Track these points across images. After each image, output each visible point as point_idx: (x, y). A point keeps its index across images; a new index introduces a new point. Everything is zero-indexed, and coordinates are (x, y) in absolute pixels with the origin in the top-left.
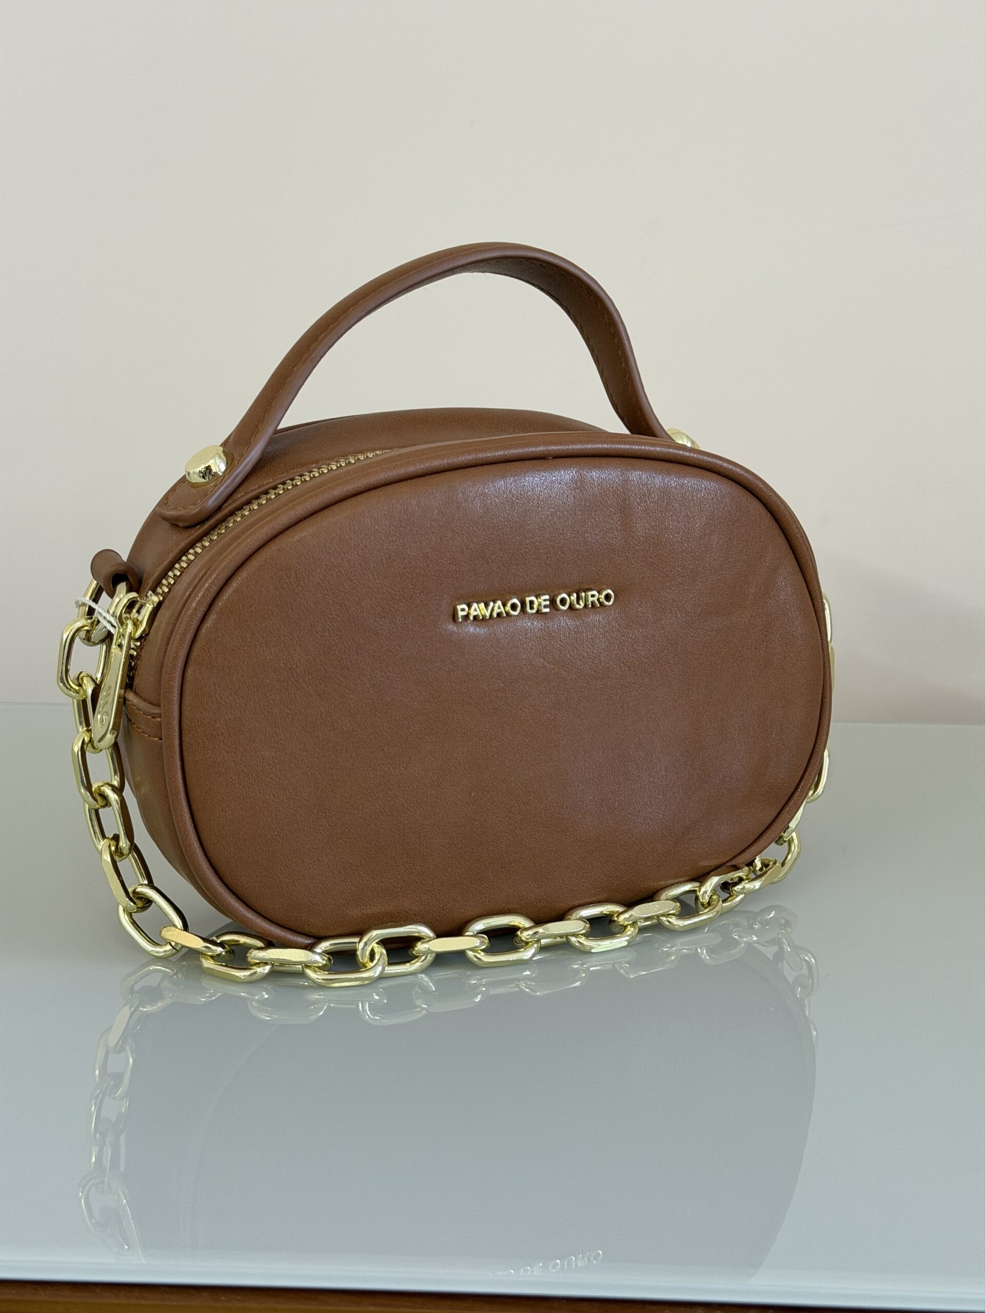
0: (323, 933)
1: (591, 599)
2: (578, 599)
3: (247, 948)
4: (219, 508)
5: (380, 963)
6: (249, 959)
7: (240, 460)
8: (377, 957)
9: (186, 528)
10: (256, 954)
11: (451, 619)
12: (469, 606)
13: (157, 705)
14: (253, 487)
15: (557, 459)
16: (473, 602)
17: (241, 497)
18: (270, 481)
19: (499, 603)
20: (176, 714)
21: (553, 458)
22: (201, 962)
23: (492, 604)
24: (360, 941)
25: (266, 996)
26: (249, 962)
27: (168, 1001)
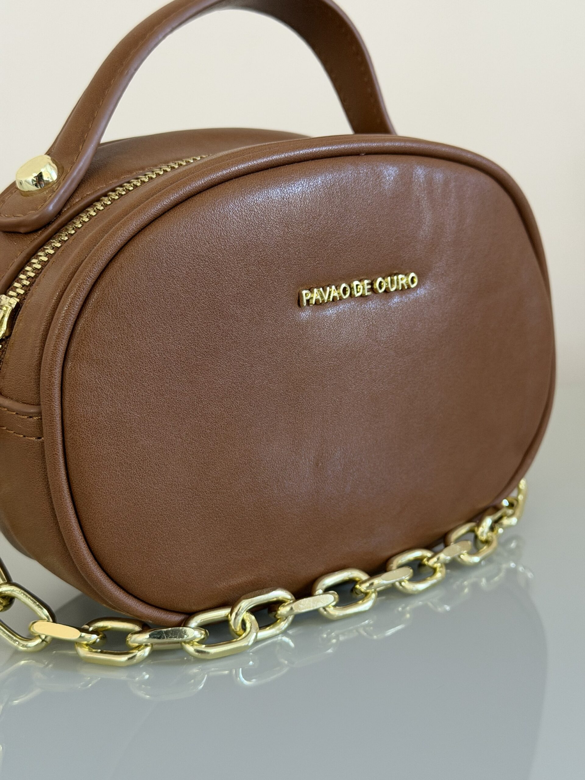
0: (194, 608)
1: (400, 282)
2: (392, 282)
3: (125, 634)
4: (59, 213)
5: (253, 630)
6: (130, 643)
7: (72, 167)
8: (248, 625)
9: (27, 233)
10: (135, 639)
11: (297, 306)
12: (312, 292)
13: (33, 405)
14: (89, 193)
15: (369, 156)
16: (314, 288)
17: (78, 202)
18: (102, 188)
19: (333, 287)
20: (58, 411)
21: (365, 155)
22: (76, 650)
23: (328, 288)
24: (231, 613)
25: (147, 676)
26: (129, 645)
27: (36, 692)
